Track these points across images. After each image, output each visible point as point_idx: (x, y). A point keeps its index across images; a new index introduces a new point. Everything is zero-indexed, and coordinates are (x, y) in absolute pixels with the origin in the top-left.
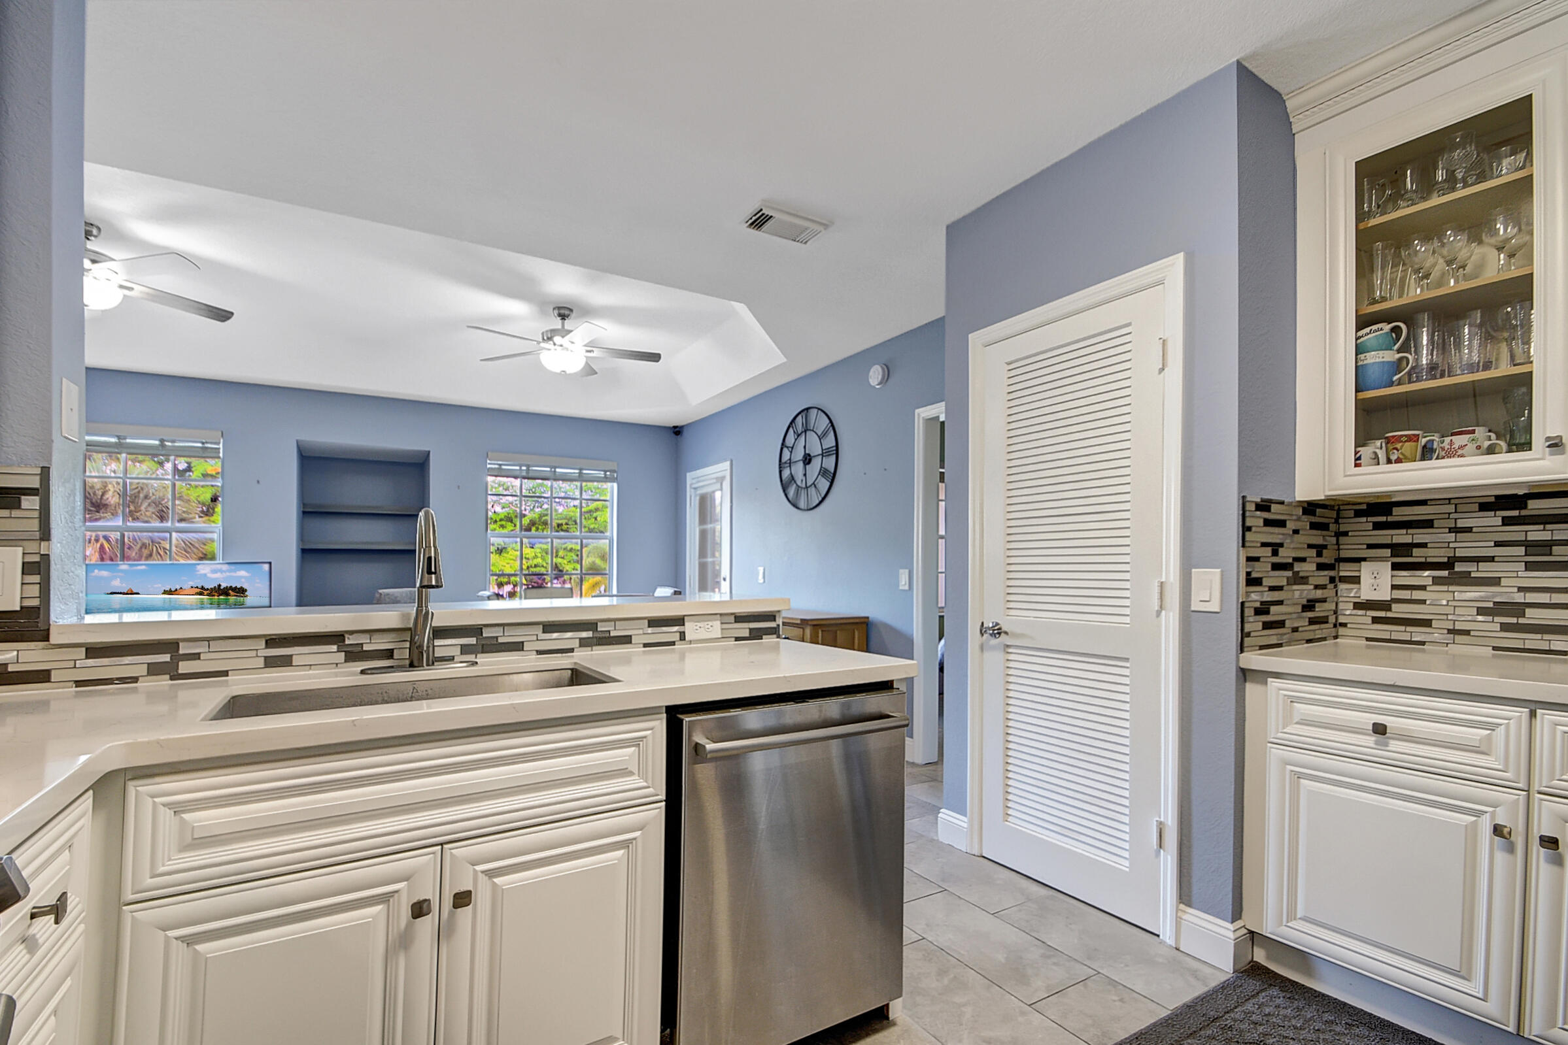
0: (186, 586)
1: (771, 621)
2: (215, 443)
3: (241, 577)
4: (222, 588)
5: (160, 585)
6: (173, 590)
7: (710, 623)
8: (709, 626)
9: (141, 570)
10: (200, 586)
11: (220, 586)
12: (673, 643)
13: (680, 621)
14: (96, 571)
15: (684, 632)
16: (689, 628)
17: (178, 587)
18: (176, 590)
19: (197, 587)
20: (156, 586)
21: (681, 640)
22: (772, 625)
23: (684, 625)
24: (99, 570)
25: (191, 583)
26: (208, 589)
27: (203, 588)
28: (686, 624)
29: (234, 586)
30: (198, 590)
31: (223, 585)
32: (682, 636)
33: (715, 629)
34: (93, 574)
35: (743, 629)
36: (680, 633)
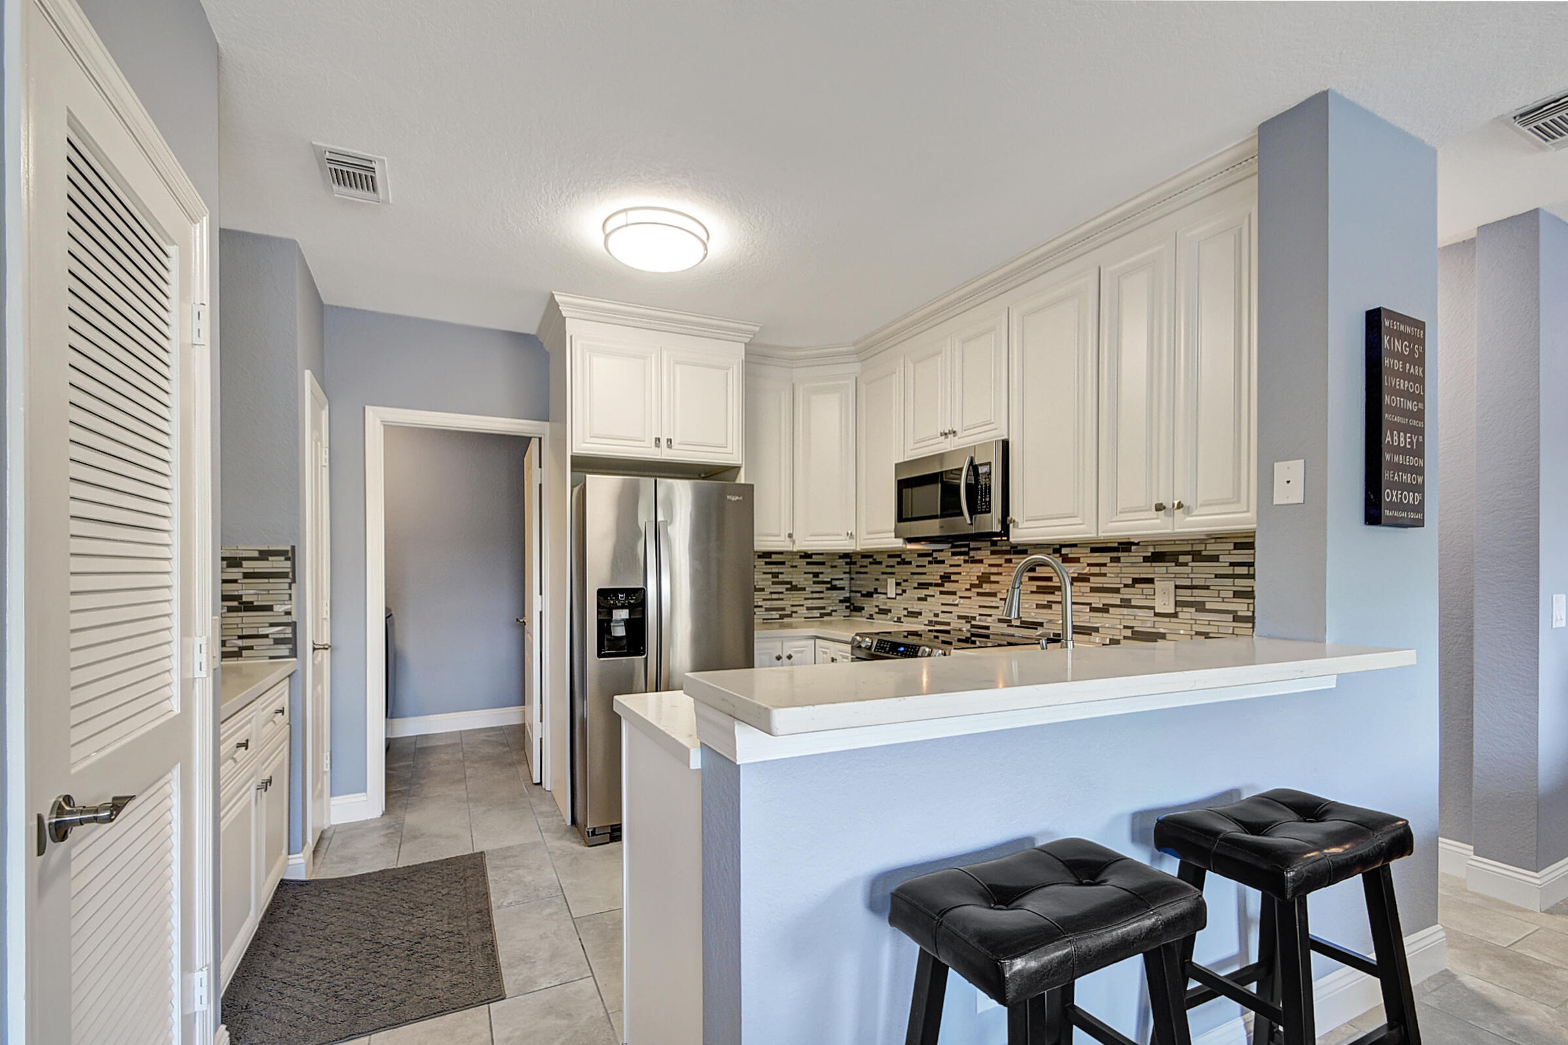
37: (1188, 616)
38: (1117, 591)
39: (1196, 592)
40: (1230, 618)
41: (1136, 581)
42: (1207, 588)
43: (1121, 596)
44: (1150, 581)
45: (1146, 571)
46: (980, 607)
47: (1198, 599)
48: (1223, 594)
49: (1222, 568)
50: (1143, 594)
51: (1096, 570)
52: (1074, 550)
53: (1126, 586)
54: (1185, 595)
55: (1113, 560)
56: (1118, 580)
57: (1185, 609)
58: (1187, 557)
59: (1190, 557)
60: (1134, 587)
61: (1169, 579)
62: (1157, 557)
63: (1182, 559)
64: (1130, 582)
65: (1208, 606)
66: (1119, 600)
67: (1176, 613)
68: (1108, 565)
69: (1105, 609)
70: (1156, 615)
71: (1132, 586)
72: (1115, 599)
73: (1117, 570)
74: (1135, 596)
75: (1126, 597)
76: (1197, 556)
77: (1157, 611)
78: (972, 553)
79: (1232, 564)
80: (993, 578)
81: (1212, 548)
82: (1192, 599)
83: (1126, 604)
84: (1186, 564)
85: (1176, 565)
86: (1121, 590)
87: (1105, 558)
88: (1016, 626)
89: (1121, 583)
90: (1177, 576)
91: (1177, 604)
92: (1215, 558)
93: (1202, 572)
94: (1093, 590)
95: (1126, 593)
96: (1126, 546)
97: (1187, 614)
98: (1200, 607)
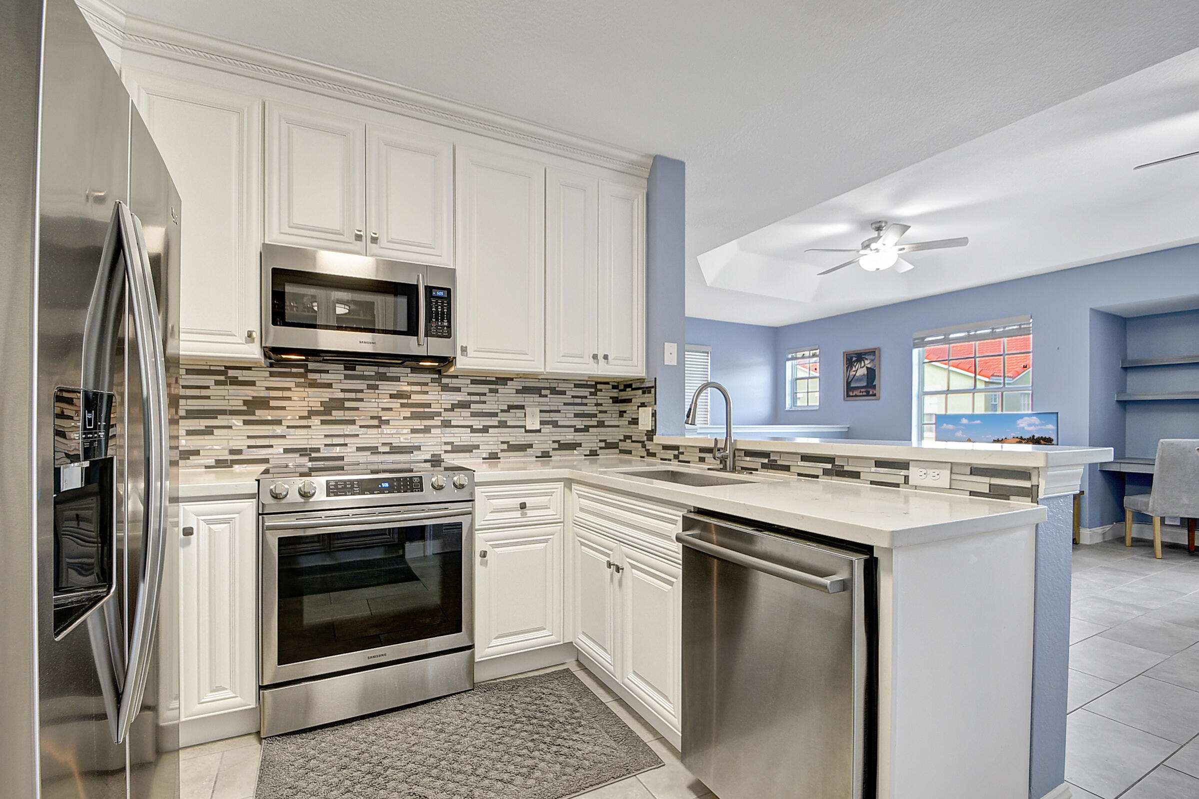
0: (1010, 437)
1: (1025, 480)
2: (1027, 324)
3: (1049, 430)
4: (1035, 438)
5: (991, 436)
6: (1000, 439)
7: (937, 472)
8: (935, 474)
9: (977, 424)
10: (1019, 437)
11: (1034, 436)
12: (897, 485)
13: (904, 465)
14: (945, 425)
15: (908, 476)
16: (914, 473)
17: (1004, 438)
18: (1002, 440)
19: (1017, 438)
20: (987, 436)
21: (905, 483)
22: (1026, 484)
23: (908, 469)
24: (947, 424)
25: (1013, 435)
26: (1025, 439)
27: (1021, 438)
28: (910, 468)
29: (1044, 437)
30: (1018, 440)
31: (1036, 436)
32: (906, 478)
33: (943, 478)
34: (943, 427)
35: (982, 484)
36: (905, 476)
37: (548, 431)
38: (496, 414)
39: (552, 414)
40: (573, 429)
41: (511, 407)
42: (559, 411)
43: (499, 419)
44: (522, 407)
45: (518, 400)
46: (326, 436)
47: (554, 419)
48: (568, 415)
49: (567, 398)
50: (516, 417)
51: (477, 398)
52: (454, 380)
53: (502, 411)
54: (547, 417)
55: (491, 391)
56: (496, 407)
57: (546, 426)
58: (546, 391)
59: (549, 391)
60: (509, 412)
61: (535, 406)
62: (525, 390)
63: (544, 392)
64: (506, 408)
65: (560, 423)
66: (497, 422)
67: (540, 429)
68: (487, 394)
69: (485, 429)
70: (526, 431)
71: (508, 411)
72: (494, 421)
73: (496, 399)
74: (511, 418)
75: (503, 419)
76: (554, 391)
77: (527, 429)
78: (311, 376)
79: (573, 397)
80: (348, 404)
81: (561, 387)
82: (550, 419)
83: (503, 425)
84: (546, 396)
85: (540, 397)
86: (499, 414)
87: (484, 389)
88: (384, 453)
89: (498, 409)
90: (540, 404)
91: (542, 423)
92: (564, 393)
93: (555, 401)
94: (474, 415)
95: (503, 417)
96: (503, 380)
97: (547, 429)
98: (555, 424)
